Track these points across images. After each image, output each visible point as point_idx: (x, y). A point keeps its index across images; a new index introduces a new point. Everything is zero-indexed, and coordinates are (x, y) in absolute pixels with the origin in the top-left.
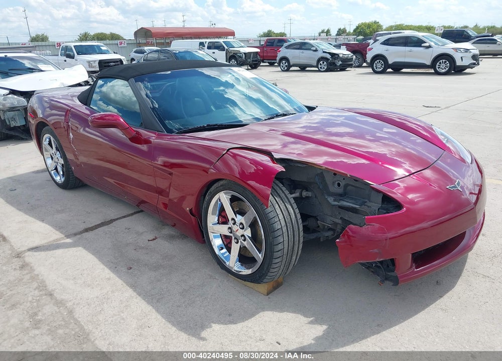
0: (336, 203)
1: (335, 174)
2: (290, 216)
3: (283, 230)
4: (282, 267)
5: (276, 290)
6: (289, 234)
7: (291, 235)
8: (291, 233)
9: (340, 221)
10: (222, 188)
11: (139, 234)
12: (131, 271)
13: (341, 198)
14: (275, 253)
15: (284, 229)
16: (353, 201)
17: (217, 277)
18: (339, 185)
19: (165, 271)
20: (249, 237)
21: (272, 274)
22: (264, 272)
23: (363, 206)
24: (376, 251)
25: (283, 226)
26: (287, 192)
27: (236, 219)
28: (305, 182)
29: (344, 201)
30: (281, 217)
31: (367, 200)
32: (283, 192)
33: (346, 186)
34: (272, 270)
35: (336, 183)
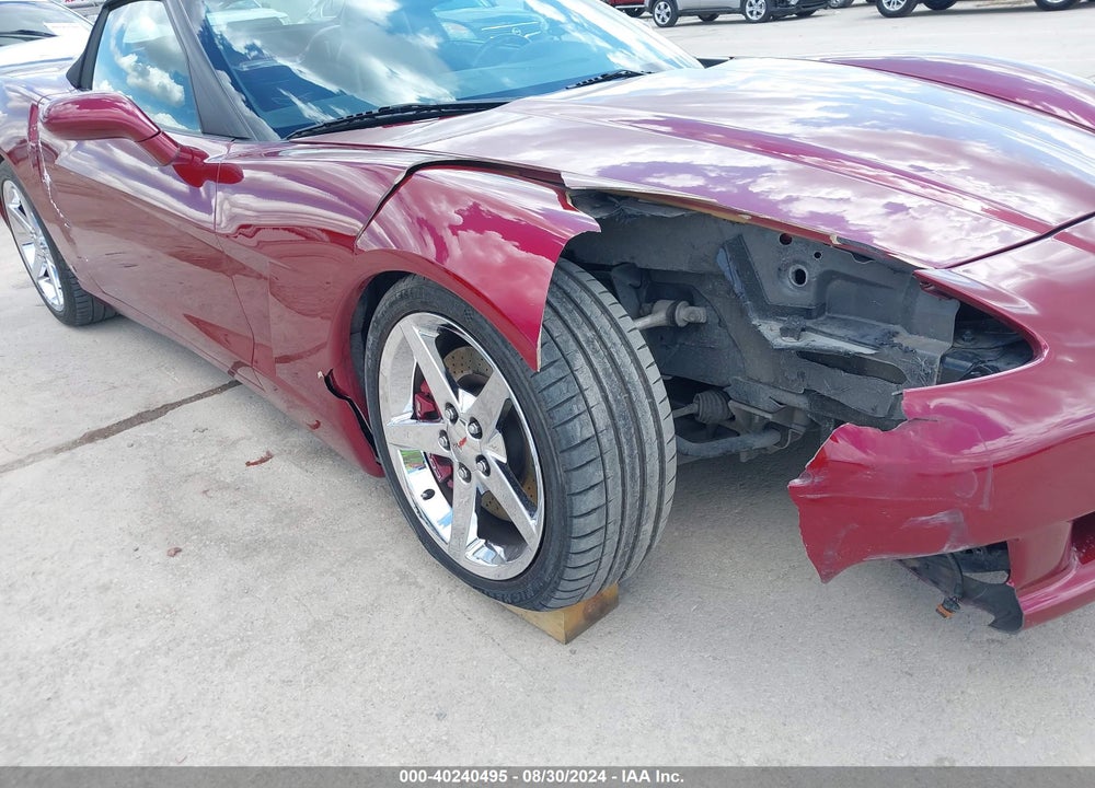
0: (789, 342)
1: (785, 240)
2: (628, 391)
3: (604, 441)
4: (607, 561)
5: (597, 624)
6: (626, 452)
7: (631, 456)
8: (632, 450)
9: (801, 402)
10: (403, 304)
11: (227, 444)
12: (178, 558)
13: (809, 323)
14: (575, 521)
15: (607, 439)
16: (851, 333)
17: (419, 580)
18: (800, 277)
19: (272, 561)
20: (499, 462)
21: (573, 586)
22: (547, 578)
23: (886, 350)
24: (942, 517)
25: (601, 425)
26: (618, 311)
27: (458, 406)
28: (686, 273)
29: (816, 331)
30: (594, 396)
31: (897, 328)
32: (605, 310)
33: (827, 278)
34: (570, 574)
35: (792, 270)
